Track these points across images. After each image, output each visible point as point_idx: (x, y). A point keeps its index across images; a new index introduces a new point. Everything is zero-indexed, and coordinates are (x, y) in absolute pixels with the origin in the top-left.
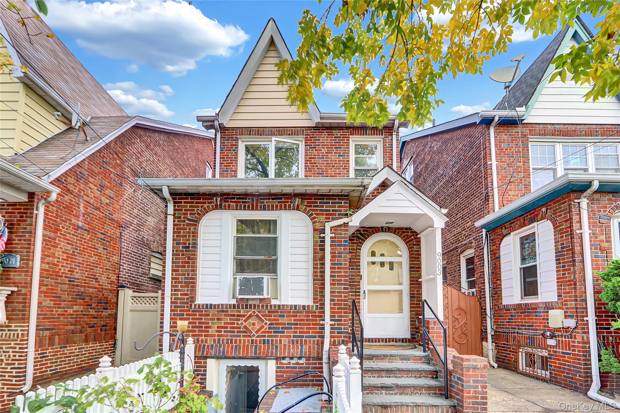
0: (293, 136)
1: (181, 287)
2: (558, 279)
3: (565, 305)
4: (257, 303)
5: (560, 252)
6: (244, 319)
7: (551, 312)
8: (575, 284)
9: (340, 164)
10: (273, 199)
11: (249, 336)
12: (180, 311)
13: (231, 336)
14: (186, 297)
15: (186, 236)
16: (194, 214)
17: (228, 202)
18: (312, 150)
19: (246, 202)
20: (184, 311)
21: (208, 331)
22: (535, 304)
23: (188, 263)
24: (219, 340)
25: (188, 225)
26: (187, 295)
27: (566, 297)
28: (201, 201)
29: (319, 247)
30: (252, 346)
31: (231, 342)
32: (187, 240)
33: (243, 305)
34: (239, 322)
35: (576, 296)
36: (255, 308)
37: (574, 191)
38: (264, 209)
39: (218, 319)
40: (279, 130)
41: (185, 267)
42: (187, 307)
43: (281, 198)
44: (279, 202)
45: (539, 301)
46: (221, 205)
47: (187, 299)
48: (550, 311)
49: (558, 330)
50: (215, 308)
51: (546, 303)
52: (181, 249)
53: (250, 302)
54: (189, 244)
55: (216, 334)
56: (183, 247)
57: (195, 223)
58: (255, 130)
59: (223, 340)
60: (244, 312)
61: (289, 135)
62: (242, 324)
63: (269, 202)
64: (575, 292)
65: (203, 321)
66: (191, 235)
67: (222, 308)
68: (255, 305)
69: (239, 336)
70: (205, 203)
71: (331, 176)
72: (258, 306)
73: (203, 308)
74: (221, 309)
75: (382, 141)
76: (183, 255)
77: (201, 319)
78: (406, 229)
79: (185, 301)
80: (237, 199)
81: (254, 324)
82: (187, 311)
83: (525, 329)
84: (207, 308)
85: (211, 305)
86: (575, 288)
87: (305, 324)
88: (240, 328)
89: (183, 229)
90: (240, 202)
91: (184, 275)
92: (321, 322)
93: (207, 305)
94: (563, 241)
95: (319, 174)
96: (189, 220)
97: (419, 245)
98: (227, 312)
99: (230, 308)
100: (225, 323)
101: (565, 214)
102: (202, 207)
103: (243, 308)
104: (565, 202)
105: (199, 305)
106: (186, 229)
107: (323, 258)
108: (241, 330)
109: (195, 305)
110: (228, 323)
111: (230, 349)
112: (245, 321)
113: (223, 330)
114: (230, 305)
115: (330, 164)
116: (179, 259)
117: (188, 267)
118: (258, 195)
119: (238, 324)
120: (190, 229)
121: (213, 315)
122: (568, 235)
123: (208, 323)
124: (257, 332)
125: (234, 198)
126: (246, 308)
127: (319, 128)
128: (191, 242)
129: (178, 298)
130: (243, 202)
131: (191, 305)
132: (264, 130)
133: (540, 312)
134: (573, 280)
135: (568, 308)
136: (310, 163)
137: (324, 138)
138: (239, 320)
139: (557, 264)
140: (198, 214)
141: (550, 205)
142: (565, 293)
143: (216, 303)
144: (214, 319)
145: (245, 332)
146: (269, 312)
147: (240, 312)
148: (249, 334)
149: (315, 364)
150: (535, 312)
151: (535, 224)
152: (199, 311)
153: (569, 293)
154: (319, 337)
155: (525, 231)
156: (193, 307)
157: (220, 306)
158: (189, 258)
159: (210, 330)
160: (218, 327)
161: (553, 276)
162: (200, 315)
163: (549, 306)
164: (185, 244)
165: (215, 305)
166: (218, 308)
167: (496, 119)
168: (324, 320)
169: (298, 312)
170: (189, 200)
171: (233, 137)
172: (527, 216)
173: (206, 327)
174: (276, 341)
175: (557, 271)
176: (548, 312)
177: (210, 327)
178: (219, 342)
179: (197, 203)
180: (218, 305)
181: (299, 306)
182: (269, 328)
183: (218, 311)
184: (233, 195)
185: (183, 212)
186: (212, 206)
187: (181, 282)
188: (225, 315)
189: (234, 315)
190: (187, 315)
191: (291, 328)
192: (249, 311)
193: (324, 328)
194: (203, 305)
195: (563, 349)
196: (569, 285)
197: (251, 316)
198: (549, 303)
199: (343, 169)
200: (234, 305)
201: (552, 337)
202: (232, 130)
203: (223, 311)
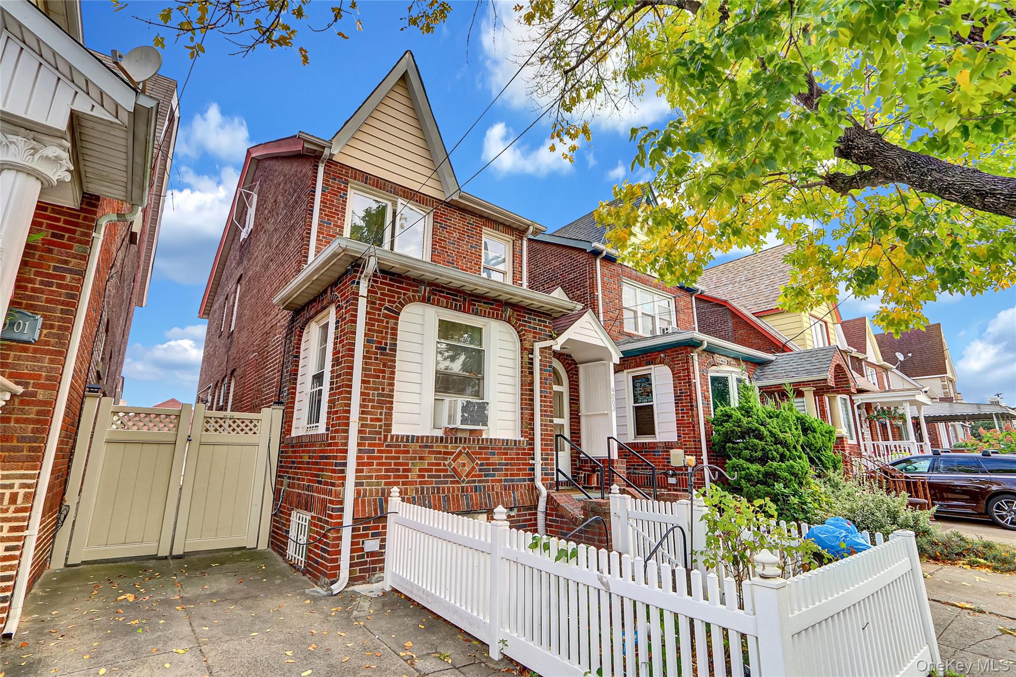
0: (421, 205)
1: (373, 407)
2: (677, 420)
3: (685, 445)
4: (467, 435)
5: (679, 396)
6: (452, 457)
7: (672, 452)
8: (694, 427)
9: (472, 256)
10: (485, 303)
11: (458, 482)
12: (370, 445)
13: (437, 483)
14: (378, 424)
15: (381, 332)
16: (394, 302)
17: (436, 295)
18: (443, 230)
19: (456, 300)
20: (374, 445)
21: (407, 477)
22: (654, 443)
23: (383, 372)
24: (423, 489)
25: (386, 316)
26: (380, 420)
27: (685, 437)
28: (404, 286)
29: (527, 368)
30: (462, 496)
31: (438, 492)
32: (383, 338)
33: (451, 438)
34: (446, 463)
35: (695, 437)
36: (465, 442)
37: (690, 346)
38: (476, 314)
39: (421, 458)
40: (404, 191)
41: (379, 378)
42: (380, 439)
43: (492, 304)
44: (491, 308)
45: (658, 441)
46: (429, 298)
47: (380, 427)
48: (671, 450)
49: (680, 469)
50: (417, 442)
51: (665, 442)
52: (374, 349)
53: (459, 435)
54: (386, 344)
55: (418, 480)
56: (377, 348)
57: (395, 314)
58: (374, 179)
59: (428, 489)
60: (453, 448)
61: (417, 201)
62: (450, 465)
63: (481, 306)
64: (694, 434)
65: (401, 461)
66: (389, 331)
67: (427, 442)
68: (465, 439)
69: (446, 483)
70: (408, 290)
71: (461, 269)
72: (469, 439)
73: (402, 441)
74: (424, 442)
75: (512, 242)
76: (376, 359)
77: (398, 458)
78: (567, 356)
79: (377, 429)
80: (447, 293)
81: (464, 465)
82: (380, 445)
83: (642, 469)
84: (407, 441)
85: (413, 437)
86: (694, 430)
87: (515, 464)
88: (446, 470)
89: (378, 321)
90: (449, 298)
91: (377, 389)
92: (531, 462)
93: (408, 436)
94: (681, 386)
95: (448, 262)
96: (386, 309)
97: (577, 375)
98: (432, 447)
99: (437, 441)
100: (428, 465)
101: (682, 363)
102: (405, 294)
103: (451, 443)
104: (683, 353)
105: (398, 436)
106: (382, 321)
107: (532, 383)
108: (449, 473)
109: (392, 436)
110: (432, 464)
111: (437, 502)
112: (454, 460)
113: (426, 474)
114: (437, 437)
115: (462, 253)
116: (371, 364)
117: (384, 378)
118: (470, 295)
119: (444, 465)
120: (387, 323)
121: (415, 452)
122: (686, 382)
123: (407, 464)
124: (467, 476)
125: (443, 292)
126: (456, 442)
127: (451, 205)
128: (389, 342)
129: (367, 425)
130: (453, 300)
131: (386, 437)
132: (385, 184)
133: (659, 452)
134: (691, 423)
135: (687, 448)
136: (439, 246)
137: (455, 220)
138: (446, 459)
139: (676, 407)
140: (400, 303)
141: (668, 353)
142: (683, 434)
143: (420, 435)
144: (415, 458)
145: (453, 476)
146: (480, 448)
147: (447, 447)
148: (457, 479)
149: (526, 515)
150: (653, 452)
151: (652, 366)
152: (395, 446)
153: (688, 434)
154: (529, 480)
155: (641, 371)
156: (389, 440)
157: (425, 439)
158: (385, 365)
159: (409, 474)
160: (420, 470)
161: (673, 417)
162: (396, 452)
163: (668, 446)
164: (380, 343)
165: (418, 437)
166: (422, 442)
167: (604, 254)
168: (533, 459)
169: (508, 449)
170: (388, 281)
171: (342, 178)
172: (643, 357)
173: (404, 471)
174: (488, 486)
175: (676, 414)
176: (668, 452)
177: (409, 470)
178: (422, 493)
179: (398, 287)
180: (423, 437)
181: (511, 440)
182: (480, 470)
183: (420, 447)
184: (442, 287)
185: (379, 295)
186: (419, 296)
187: (373, 401)
188: (430, 452)
189: (440, 453)
190: (379, 451)
191: (501, 470)
192: (458, 447)
193: (533, 469)
194: (402, 437)
195: (683, 487)
196: (687, 427)
197: (460, 453)
198: (668, 442)
199: (475, 264)
200: (442, 438)
201: (672, 476)
202: (340, 167)
203: (426, 446)
